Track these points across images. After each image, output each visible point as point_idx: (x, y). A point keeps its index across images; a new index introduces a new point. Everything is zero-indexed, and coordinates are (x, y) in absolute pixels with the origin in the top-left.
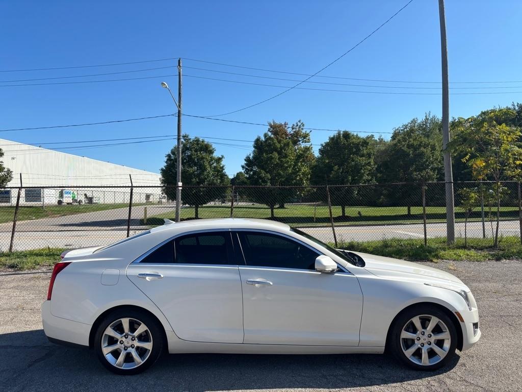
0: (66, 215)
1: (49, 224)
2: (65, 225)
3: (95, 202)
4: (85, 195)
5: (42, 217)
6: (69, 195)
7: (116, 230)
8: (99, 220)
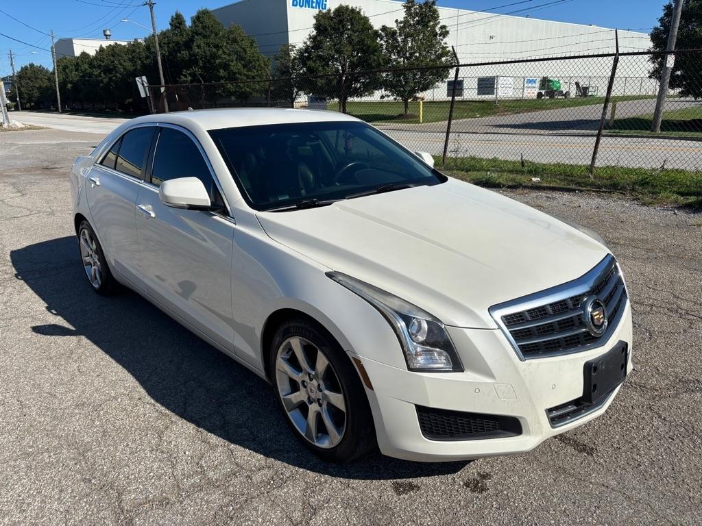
0: (519, 113)
1: (483, 124)
2: (500, 126)
3: (590, 94)
4: (577, 84)
5: (489, 114)
6: (534, 85)
7: (555, 135)
8: (549, 120)
